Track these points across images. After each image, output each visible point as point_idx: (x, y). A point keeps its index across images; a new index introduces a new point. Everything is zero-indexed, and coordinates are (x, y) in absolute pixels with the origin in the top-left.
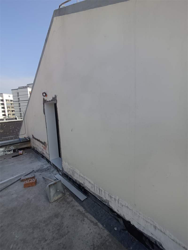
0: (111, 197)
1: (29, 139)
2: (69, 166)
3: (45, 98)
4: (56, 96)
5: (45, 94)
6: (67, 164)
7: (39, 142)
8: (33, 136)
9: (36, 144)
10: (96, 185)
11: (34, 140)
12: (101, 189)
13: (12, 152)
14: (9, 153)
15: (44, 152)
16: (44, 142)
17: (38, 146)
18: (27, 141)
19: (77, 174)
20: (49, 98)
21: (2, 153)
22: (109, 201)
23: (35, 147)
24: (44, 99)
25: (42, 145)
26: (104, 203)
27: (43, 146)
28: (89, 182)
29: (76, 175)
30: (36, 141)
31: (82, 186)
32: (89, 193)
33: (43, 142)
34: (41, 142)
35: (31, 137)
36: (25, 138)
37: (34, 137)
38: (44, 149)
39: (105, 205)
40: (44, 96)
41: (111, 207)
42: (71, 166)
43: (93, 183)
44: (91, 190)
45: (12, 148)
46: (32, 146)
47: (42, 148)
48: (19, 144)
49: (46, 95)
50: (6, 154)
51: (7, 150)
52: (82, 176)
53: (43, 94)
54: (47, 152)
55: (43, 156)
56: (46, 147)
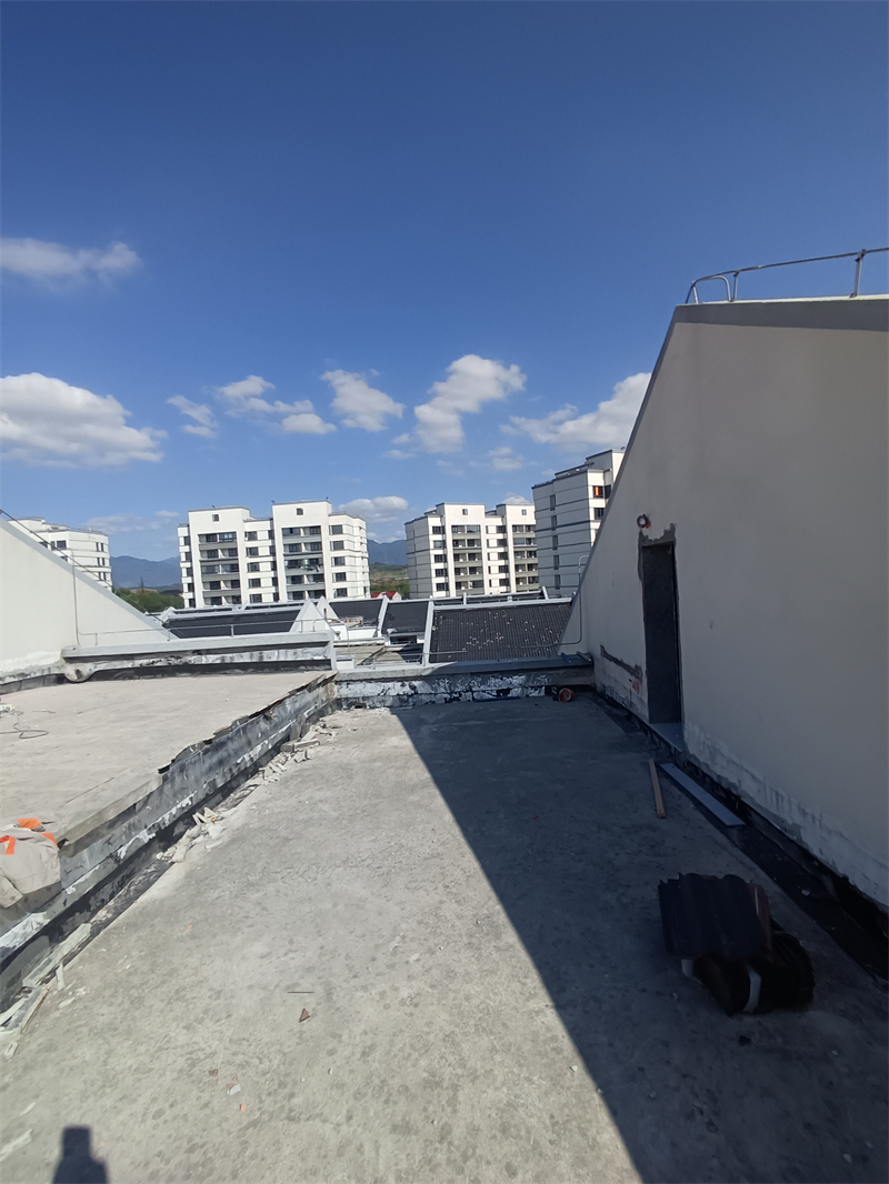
0: (804, 813)
1: (591, 658)
2: (701, 736)
3: (645, 531)
4: (673, 527)
5: (644, 521)
6: (696, 729)
7: (620, 668)
8: (602, 647)
9: (609, 676)
10: (767, 785)
11: (607, 661)
12: (781, 792)
13: (543, 694)
14: (535, 694)
15: (635, 701)
16: (636, 666)
17: (616, 680)
18: (585, 664)
19: (723, 756)
20: (655, 534)
21: (520, 689)
22: (800, 827)
23: (607, 685)
24: (641, 533)
25: (628, 675)
26: (790, 836)
27: (633, 678)
28: (753, 777)
29: (720, 760)
30: (613, 664)
31: (735, 792)
32: (753, 814)
33: (633, 666)
34: (627, 668)
35: (597, 653)
36: (579, 654)
37: (605, 654)
38: (633, 690)
39: (792, 841)
40: (643, 526)
41: (805, 847)
42: (707, 735)
43: (762, 780)
44: (759, 800)
45: (544, 679)
46: (598, 685)
47: (629, 686)
48: (561, 672)
49: (648, 524)
50: (527, 696)
51: (530, 684)
52: (735, 759)
53: (638, 520)
54: (641, 700)
55: (630, 714)
56: (641, 681)
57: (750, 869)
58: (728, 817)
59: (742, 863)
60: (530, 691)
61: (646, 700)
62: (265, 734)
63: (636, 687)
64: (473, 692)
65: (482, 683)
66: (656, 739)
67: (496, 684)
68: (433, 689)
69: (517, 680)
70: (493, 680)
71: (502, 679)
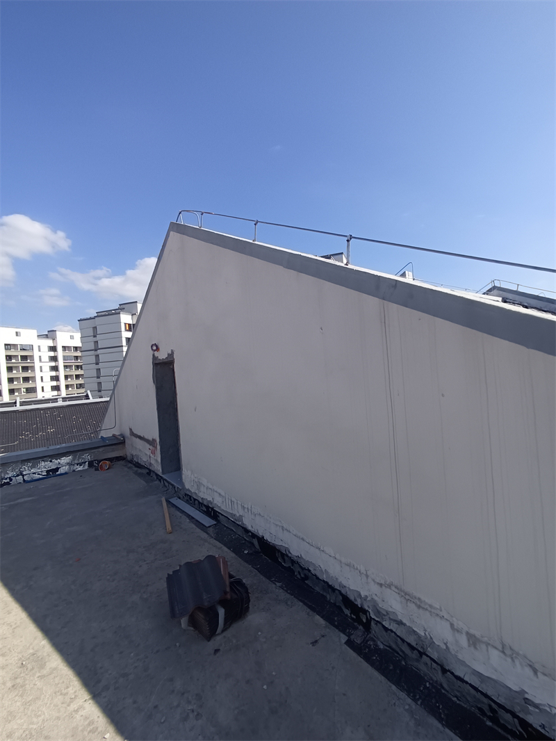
0: (243, 508)
1: (123, 437)
2: (192, 476)
3: (157, 354)
4: (173, 353)
5: (156, 347)
6: (189, 473)
7: (142, 442)
8: (131, 429)
9: (136, 448)
10: (227, 497)
11: (134, 438)
12: (233, 499)
13: (86, 467)
14: (80, 468)
15: (153, 462)
16: (153, 439)
17: (140, 450)
18: (119, 441)
19: (204, 486)
20: (162, 355)
21: (67, 467)
22: (242, 516)
23: (134, 454)
24: (154, 355)
25: (148, 446)
26: (238, 523)
27: (151, 447)
28: (220, 494)
29: (202, 489)
30: (138, 440)
31: (211, 506)
32: (220, 516)
33: (151, 439)
34: (147, 441)
35: (127, 433)
36: (114, 436)
37: (132, 434)
38: (151, 455)
39: (239, 525)
40: (155, 351)
41: (245, 526)
42: (196, 475)
43: (224, 495)
44: (223, 508)
45: (87, 457)
46: (128, 455)
47: (149, 453)
48: (101, 450)
49: (158, 349)
50: (74, 471)
51: (76, 462)
52: (211, 487)
53: (152, 347)
54: (157, 461)
55: (150, 470)
56: (156, 447)
57: (219, 548)
58: (207, 521)
59: (215, 546)
60: (76, 467)
61: (159, 461)
63: (153, 453)
64: (23, 476)
65: (33, 467)
66: (166, 484)
67: (44, 466)
69: (64, 460)
70: (43, 464)
71: (51, 461)
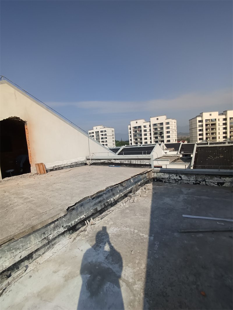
21: (229, 184)
62: (121, 191)
64: (206, 182)
65: (211, 179)
67: (216, 180)
68: (188, 179)
69: (228, 179)
70: (216, 178)
71: (220, 178)
